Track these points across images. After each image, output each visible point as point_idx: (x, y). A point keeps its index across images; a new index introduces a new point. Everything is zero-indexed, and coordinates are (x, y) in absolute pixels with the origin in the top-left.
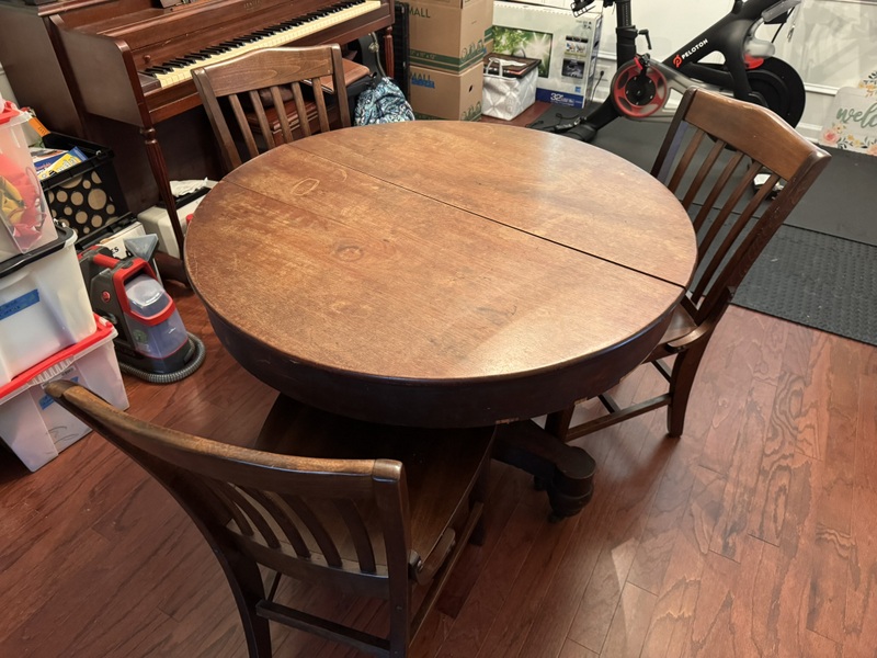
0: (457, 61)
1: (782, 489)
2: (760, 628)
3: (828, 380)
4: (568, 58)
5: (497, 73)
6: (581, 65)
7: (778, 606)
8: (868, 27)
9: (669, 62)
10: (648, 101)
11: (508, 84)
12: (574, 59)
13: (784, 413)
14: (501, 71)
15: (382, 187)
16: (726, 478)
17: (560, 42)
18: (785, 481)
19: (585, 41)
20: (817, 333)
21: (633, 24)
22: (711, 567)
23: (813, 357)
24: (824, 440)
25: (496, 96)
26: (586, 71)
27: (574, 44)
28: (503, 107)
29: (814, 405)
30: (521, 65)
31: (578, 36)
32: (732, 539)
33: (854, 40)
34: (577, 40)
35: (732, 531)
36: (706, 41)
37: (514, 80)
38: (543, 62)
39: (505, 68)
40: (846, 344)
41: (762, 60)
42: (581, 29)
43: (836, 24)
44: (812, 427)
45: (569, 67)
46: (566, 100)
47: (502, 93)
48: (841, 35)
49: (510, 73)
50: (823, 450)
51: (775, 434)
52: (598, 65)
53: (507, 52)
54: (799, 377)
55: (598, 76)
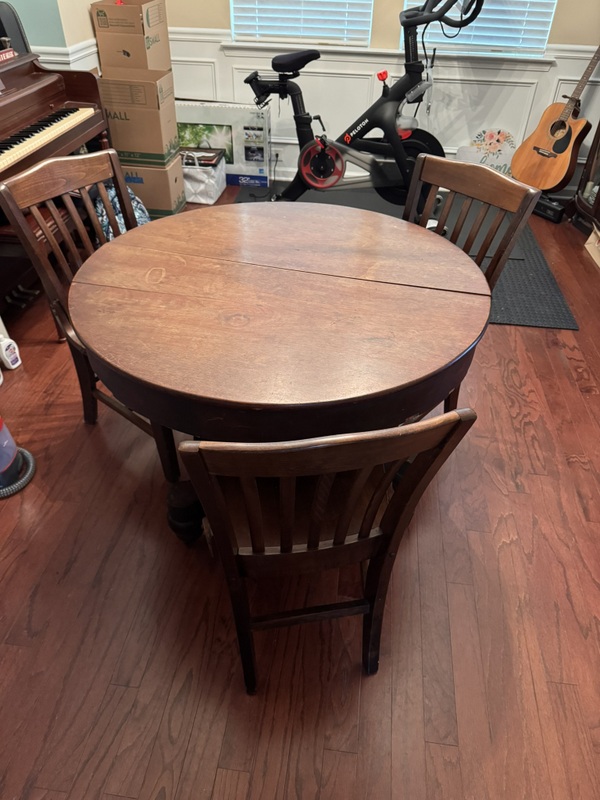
0: (162, 157)
1: (533, 438)
2: (561, 531)
3: (529, 357)
4: (248, 145)
5: (194, 164)
6: (261, 150)
7: (564, 514)
8: (468, 101)
9: (341, 139)
10: (330, 174)
11: (206, 172)
12: (253, 145)
13: (511, 387)
14: (197, 162)
15: (222, 265)
16: (496, 440)
17: (239, 133)
18: (532, 432)
19: (261, 129)
20: (507, 327)
21: (307, 111)
22: (515, 502)
23: (513, 345)
24: (544, 398)
25: (196, 185)
26: (266, 155)
27: (251, 132)
28: (204, 194)
29: (527, 377)
30: (212, 155)
31: (254, 125)
32: (520, 479)
33: (460, 111)
34: (253, 129)
35: (516, 474)
36: (367, 121)
37: (210, 168)
38: (227, 152)
39: (199, 159)
40: (529, 331)
41: (410, 132)
42: (256, 119)
43: (446, 100)
44: (532, 391)
45: (251, 153)
46: (252, 182)
47: (201, 182)
48: (452, 108)
49: (205, 163)
50: (546, 405)
51: (513, 402)
52: (273, 149)
53: (192, 145)
54: (511, 360)
55: (274, 158)
